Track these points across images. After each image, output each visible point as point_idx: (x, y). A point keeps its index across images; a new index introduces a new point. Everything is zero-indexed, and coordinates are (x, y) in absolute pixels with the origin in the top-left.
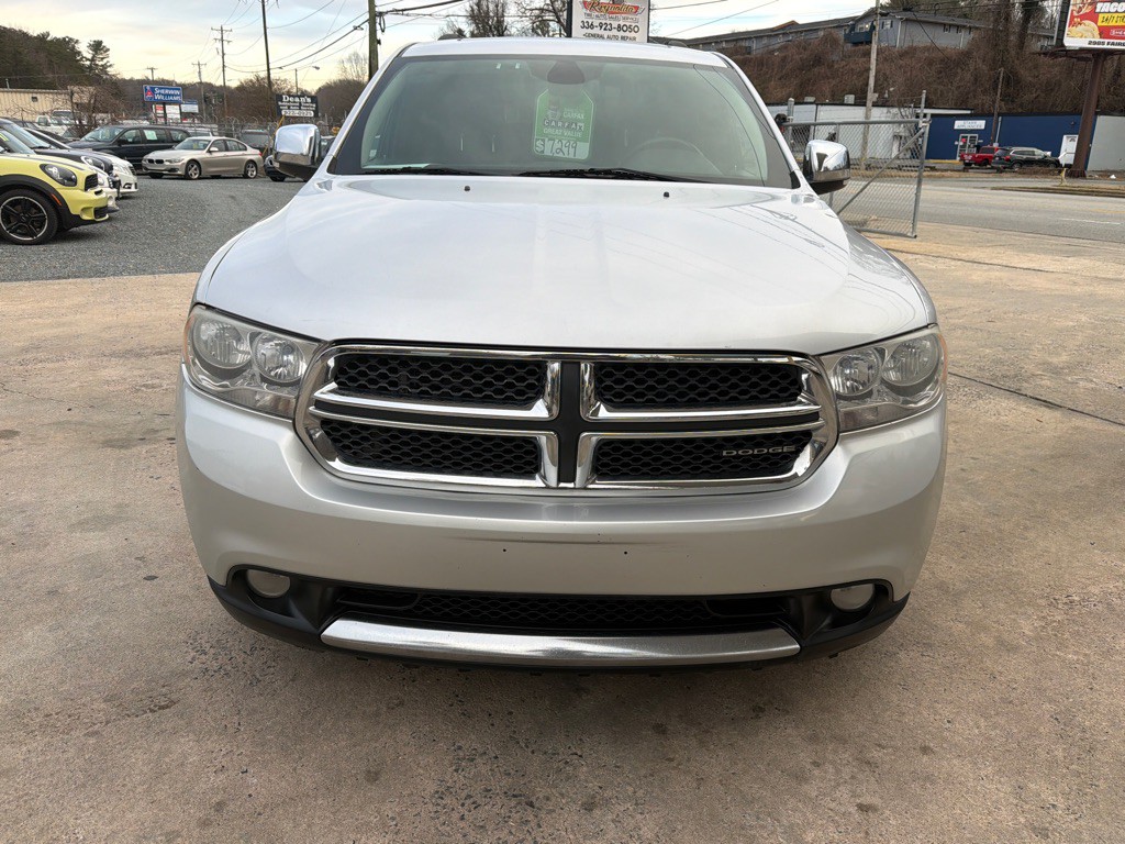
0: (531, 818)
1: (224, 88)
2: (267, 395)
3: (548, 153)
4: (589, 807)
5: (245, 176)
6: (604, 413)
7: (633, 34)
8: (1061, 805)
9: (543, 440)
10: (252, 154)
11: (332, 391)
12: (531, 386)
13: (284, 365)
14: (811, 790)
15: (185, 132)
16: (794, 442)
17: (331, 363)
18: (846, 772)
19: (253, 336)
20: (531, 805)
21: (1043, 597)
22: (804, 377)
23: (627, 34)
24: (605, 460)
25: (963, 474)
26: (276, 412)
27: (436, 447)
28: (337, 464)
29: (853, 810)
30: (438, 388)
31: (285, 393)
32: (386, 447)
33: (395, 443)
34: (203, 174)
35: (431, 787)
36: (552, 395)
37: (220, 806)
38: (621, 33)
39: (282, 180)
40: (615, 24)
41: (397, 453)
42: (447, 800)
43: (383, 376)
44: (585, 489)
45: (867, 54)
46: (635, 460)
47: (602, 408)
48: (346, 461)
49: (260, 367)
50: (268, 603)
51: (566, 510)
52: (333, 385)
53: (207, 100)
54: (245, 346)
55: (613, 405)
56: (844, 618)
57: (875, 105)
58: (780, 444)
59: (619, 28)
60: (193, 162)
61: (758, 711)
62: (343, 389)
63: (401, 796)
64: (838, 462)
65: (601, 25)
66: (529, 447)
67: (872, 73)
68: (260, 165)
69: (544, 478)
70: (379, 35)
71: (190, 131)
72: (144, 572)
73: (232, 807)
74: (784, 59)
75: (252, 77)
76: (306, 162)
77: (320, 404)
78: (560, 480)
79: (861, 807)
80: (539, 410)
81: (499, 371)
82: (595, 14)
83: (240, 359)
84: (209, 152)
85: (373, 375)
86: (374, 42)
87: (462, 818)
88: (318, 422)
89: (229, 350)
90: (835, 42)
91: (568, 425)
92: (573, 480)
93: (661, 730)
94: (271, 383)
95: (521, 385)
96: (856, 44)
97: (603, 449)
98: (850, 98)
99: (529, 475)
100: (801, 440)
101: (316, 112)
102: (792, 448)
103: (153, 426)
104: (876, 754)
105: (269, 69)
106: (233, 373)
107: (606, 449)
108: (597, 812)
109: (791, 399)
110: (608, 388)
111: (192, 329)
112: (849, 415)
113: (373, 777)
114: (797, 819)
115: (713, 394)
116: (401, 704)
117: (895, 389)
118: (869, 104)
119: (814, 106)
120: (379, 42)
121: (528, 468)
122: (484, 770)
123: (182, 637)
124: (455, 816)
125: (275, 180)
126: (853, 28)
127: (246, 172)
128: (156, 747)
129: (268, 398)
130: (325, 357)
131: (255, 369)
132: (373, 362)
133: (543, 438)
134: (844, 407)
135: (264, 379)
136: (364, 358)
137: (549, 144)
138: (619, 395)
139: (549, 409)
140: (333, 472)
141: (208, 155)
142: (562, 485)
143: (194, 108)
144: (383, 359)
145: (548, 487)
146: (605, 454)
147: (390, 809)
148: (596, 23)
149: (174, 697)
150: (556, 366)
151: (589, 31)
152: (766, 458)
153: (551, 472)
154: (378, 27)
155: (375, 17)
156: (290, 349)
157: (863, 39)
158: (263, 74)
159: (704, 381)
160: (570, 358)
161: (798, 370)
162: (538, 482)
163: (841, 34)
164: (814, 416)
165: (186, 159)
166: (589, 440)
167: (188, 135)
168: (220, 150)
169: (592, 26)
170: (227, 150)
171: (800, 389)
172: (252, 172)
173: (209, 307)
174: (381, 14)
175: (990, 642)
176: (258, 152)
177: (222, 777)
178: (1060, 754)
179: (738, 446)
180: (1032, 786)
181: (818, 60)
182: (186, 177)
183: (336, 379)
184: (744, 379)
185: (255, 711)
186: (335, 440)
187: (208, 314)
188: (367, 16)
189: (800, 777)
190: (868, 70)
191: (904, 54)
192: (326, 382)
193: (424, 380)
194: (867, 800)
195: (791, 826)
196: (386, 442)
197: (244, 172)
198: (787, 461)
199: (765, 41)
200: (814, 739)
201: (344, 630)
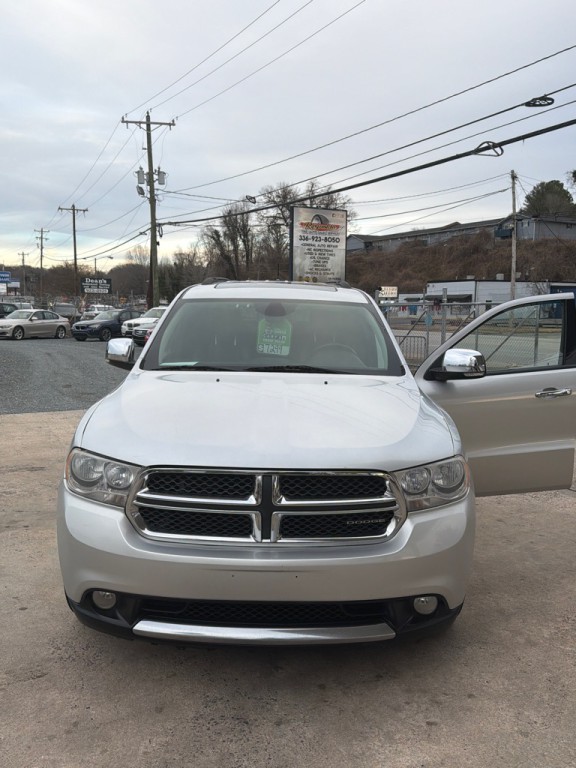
0: (246, 729)
1: (42, 269)
2: (110, 494)
3: (265, 352)
4: (278, 724)
5: (57, 337)
6: (284, 502)
7: (335, 244)
8: (540, 721)
9: (254, 516)
10: (63, 321)
11: (145, 493)
12: (248, 488)
13: (121, 479)
14: (402, 715)
15: (13, 306)
16: (384, 517)
17: (146, 477)
18: (424, 707)
19: (106, 465)
20: (247, 723)
21: (560, 617)
22: (387, 482)
23: (331, 243)
24: (286, 527)
25: (532, 545)
26: (115, 503)
27: (198, 520)
28: (146, 532)
29: (424, 724)
30: (200, 490)
31: (120, 494)
32: (172, 521)
33: (177, 519)
34: (25, 336)
35: (192, 715)
36: (258, 493)
37: (76, 724)
38: (328, 243)
39: (84, 340)
40: (323, 237)
41: (177, 525)
42: (200, 721)
43: (173, 484)
44: (276, 542)
45: (510, 245)
46: (302, 527)
47: (284, 499)
48: (151, 529)
49: (108, 479)
50: (104, 612)
51: (266, 554)
52: (147, 489)
53: (27, 279)
54: (101, 469)
55: (289, 498)
56: (420, 618)
57: (517, 280)
58: (377, 518)
59: (326, 239)
60: (19, 327)
61: (379, 677)
62: (151, 491)
63: (175, 719)
64: (408, 527)
65: (313, 238)
66: (247, 520)
67: (514, 260)
68: (68, 329)
69: (254, 537)
70: (158, 239)
71: (17, 304)
72: (18, 606)
73: (82, 724)
74: (451, 248)
75: (62, 264)
76: (125, 360)
77: (140, 499)
78: (263, 538)
79: (428, 723)
80: (252, 500)
81: (232, 480)
82: (309, 230)
83: (96, 476)
84: (31, 320)
85: (167, 483)
86: (155, 244)
87: (209, 729)
88: (137, 509)
89: (89, 471)
90: (487, 236)
91: (266, 507)
92: (269, 538)
93: (322, 687)
94: (113, 488)
95: (242, 488)
96: (503, 238)
97: (285, 521)
98: (500, 276)
99: (247, 535)
100: (388, 517)
101: (110, 290)
102: (383, 520)
103: (13, 518)
104: (442, 698)
105: (75, 259)
106: (93, 483)
107: (286, 520)
108: (282, 726)
109: (381, 494)
110: (287, 489)
111: (71, 461)
112: (413, 502)
113: (160, 710)
114: (393, 729)
115: (340, 491)
116: (175, 675)
117: (441, 489)
118: (513, 280)
119: (474, 282)
120: (158, 243)
121: (247, 532)
122: (220, 706)
123: (46, 641)
124: (204, 728)
125: (79, 340)
126: (501, 225)
127: (57, 334)
128: (37, 696)
129: (111, 496)
130: (144, 475)
131: (105, 480)
132: (168, 477)
133: (254, 515)
134: (409, 499)
135: (109, 486)
136: (163, 475)
137: (266, 347)
138: (291, 492)
139: (257, 500)
140: (145, 536)
141: (30, 323)
142: (264, 541)
143: (17, 284)
144: (173, 475)
145: (257, 542)
146: (286, 524)
147: (169, 725)
148: (310, 236)
149: (45, 671)
150: (260, 478)
151: (305, 242)
152: (370, 526)
153: (258, 532)
154: (158, 234)
155: (155, 227)
156: (123, 470)
157: (508, 234)
158: (71, 262)
159: (335, 485)
160: (269, 473)
161: (383, 480)
162: (252, 540)
163: (492, 231)
164: (393, 503)
165: (14, 325)
166: (277, 516)
167: (16, 308)
168: (39, 319)
169: (307, 239)
170: (44, 318)
171: (385, 489)
172: (62, 334)
173: (82, 449)
174: (160, 225)
175: (522, 640)
176: (67, 320)
177: (76, 710)
178: (546, 698)
179: (355, 519)
180: (526, 713)
181: (476, 250)
182: (13, 338)
183: (148, 486)
184: (356, 484)
185: (92, 679)
186: (146, 518)
187: (82, 453)
188: (150, 226)
189: (397, 709)
190: (511, 256)
191: (538, 244)
192: (142, 488)
193: (194, 485)
194: (432, 720)
195: (388, 732)
196: (172, 518)
197: (56, 334)
198: (382, 528)
199: (437, 236)
200: (408, 691)
201: (144, 626)
